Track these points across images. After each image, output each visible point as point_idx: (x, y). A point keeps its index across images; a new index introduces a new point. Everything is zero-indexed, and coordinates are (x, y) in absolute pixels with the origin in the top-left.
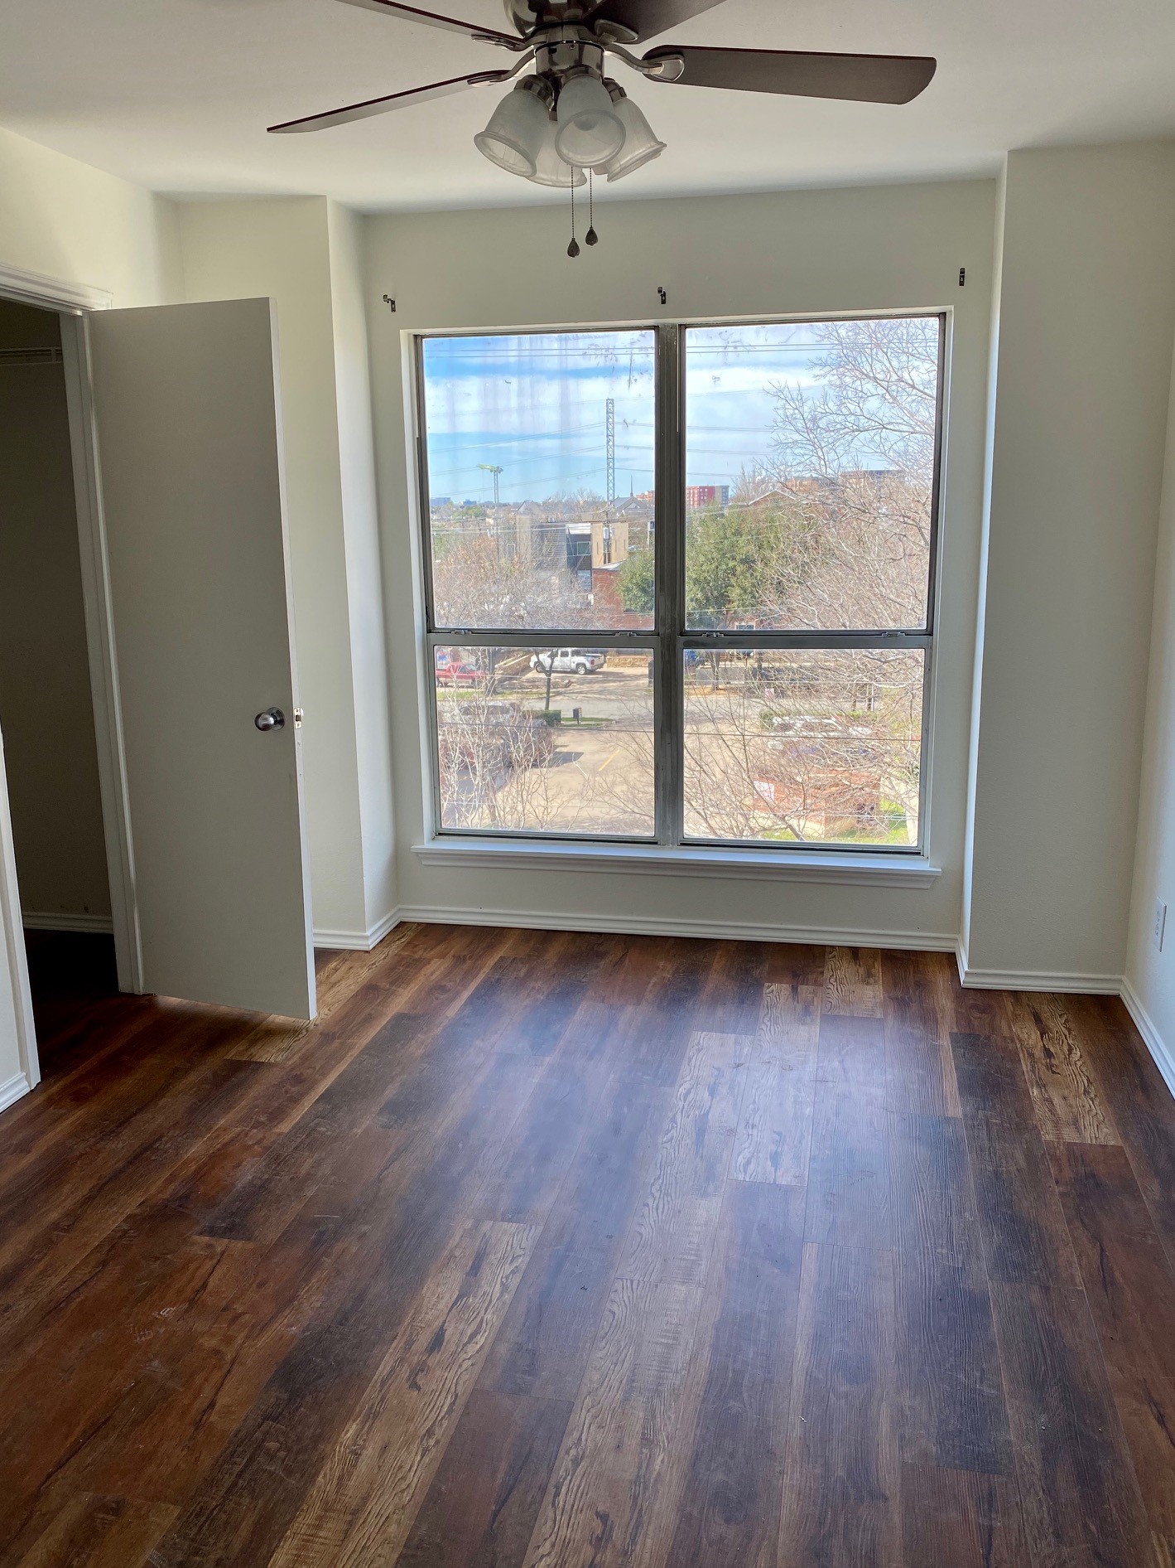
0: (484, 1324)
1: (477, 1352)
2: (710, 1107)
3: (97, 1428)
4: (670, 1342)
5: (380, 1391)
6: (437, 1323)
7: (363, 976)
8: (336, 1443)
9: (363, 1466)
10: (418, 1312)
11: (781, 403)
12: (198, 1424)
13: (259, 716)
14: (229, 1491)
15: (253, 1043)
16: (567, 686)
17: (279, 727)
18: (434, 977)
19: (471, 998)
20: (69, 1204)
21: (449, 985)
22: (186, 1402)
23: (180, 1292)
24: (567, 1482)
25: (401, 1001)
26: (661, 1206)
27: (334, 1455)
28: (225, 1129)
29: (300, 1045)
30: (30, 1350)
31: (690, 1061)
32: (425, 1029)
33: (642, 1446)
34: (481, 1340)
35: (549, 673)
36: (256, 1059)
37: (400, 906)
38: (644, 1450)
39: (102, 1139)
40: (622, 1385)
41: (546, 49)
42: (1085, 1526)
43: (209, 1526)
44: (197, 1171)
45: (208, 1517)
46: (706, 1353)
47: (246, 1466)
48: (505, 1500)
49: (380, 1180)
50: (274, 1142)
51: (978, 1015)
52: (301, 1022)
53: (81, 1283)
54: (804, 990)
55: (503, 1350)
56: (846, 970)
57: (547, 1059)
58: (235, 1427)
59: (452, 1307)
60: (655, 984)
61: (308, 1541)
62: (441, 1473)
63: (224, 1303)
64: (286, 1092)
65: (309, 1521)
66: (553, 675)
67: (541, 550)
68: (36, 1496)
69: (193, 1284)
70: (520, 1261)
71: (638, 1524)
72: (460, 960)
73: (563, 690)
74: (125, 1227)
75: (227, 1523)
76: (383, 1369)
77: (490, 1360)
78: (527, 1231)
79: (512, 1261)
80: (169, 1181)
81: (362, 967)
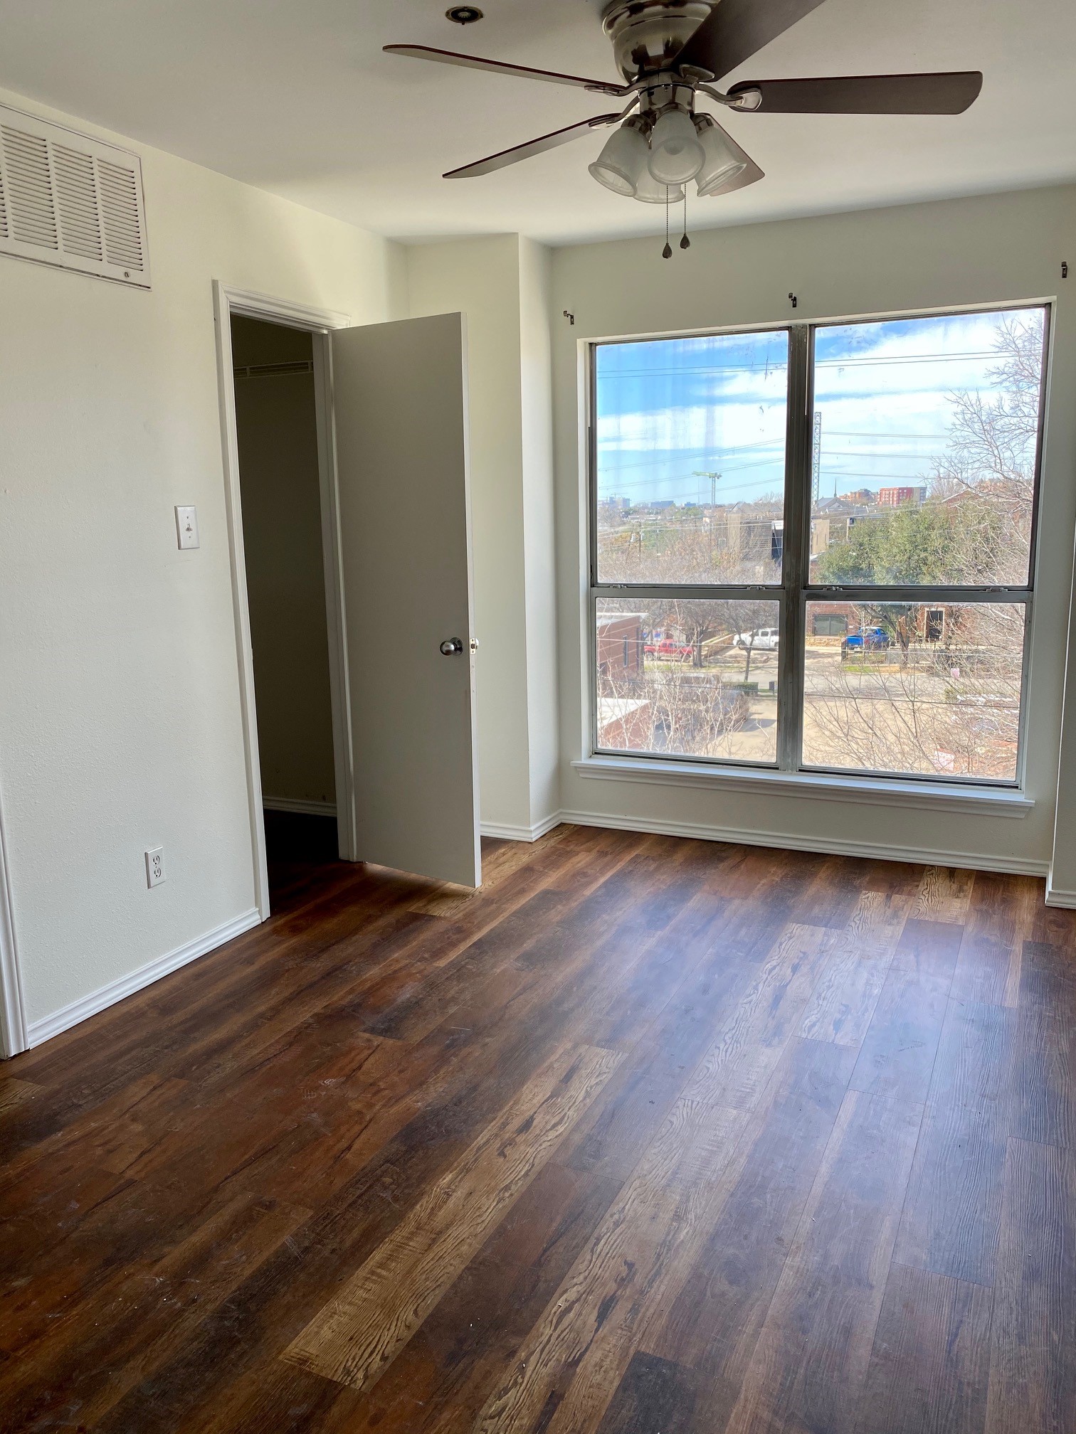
0: (566, 1118)
1: (556, 1137)
2: (790, 981)
3: (265, 1152)
4: (715, 1149)
5: (475, 1155)
6: (529, 1113)
7: (524, 860)
8: (435, 1184)
9: (451, 1203)
10: (516, 1103)
11: (961, 408)
12: (337, 1158)
13: (443, 643)
14: (350, 1205)
15: (430, 902)
16: (765, 661)
17: (458, 652)
18: (579, 865)
19: (605, 883)
20: (272, 1002)
21: (590, 872)
22: (331, 1143)
23: (341, 1069)
24: (606, 1237)
25: (548, 882)
26: (730, 1050)
27: (431, 1193)
28: (397, 961)
29: (465, 906)
30: (229, 1095)
31: (781, 944)
32: (565, 902)
33: (673, 1220)
34: (561, 1129)
35: (749, 650)
36: (430, 913)
37: (561, 810)
38: (674, 1224)
39: (305, 960)
40: (668, 1175)
41: (646, 93)
42: (1048, 1333)
43: (332, 1226)
44: (370, 988)
45: (332, 1221)
46: (743, 1160)
47: (366, 1191)
48: (555, 1242)
49: (506, 1007)
50: (432, 973)
51: (1055, 929)
52: (469, 889)
53: (273, 1055)
54: (897, 899)
55: (577, 1138)
56: (941, 886)
57: (659, 933)
58: (363, 1165)
59: (543, 1103)
60: (764, 884)
61: (401, 1246)
62: (510, 1216)
63: (371, 1081)
64: (449, 938)
65: (404, 1234)
66: (753, 652)
67: (747, 543)
68: (216, 1189)
69: (353, 1064)
70: (604, 1077)
71: (658, 1273)
72: (603, 854)
73: (762, 665)
74: (311, 1021)
75: (344, 1227)
76: (481, 1140)
77: (565, 1143)
78: (615, 1056)
79: (597, 1076)
80: (351, 991)
81: (524, 854)
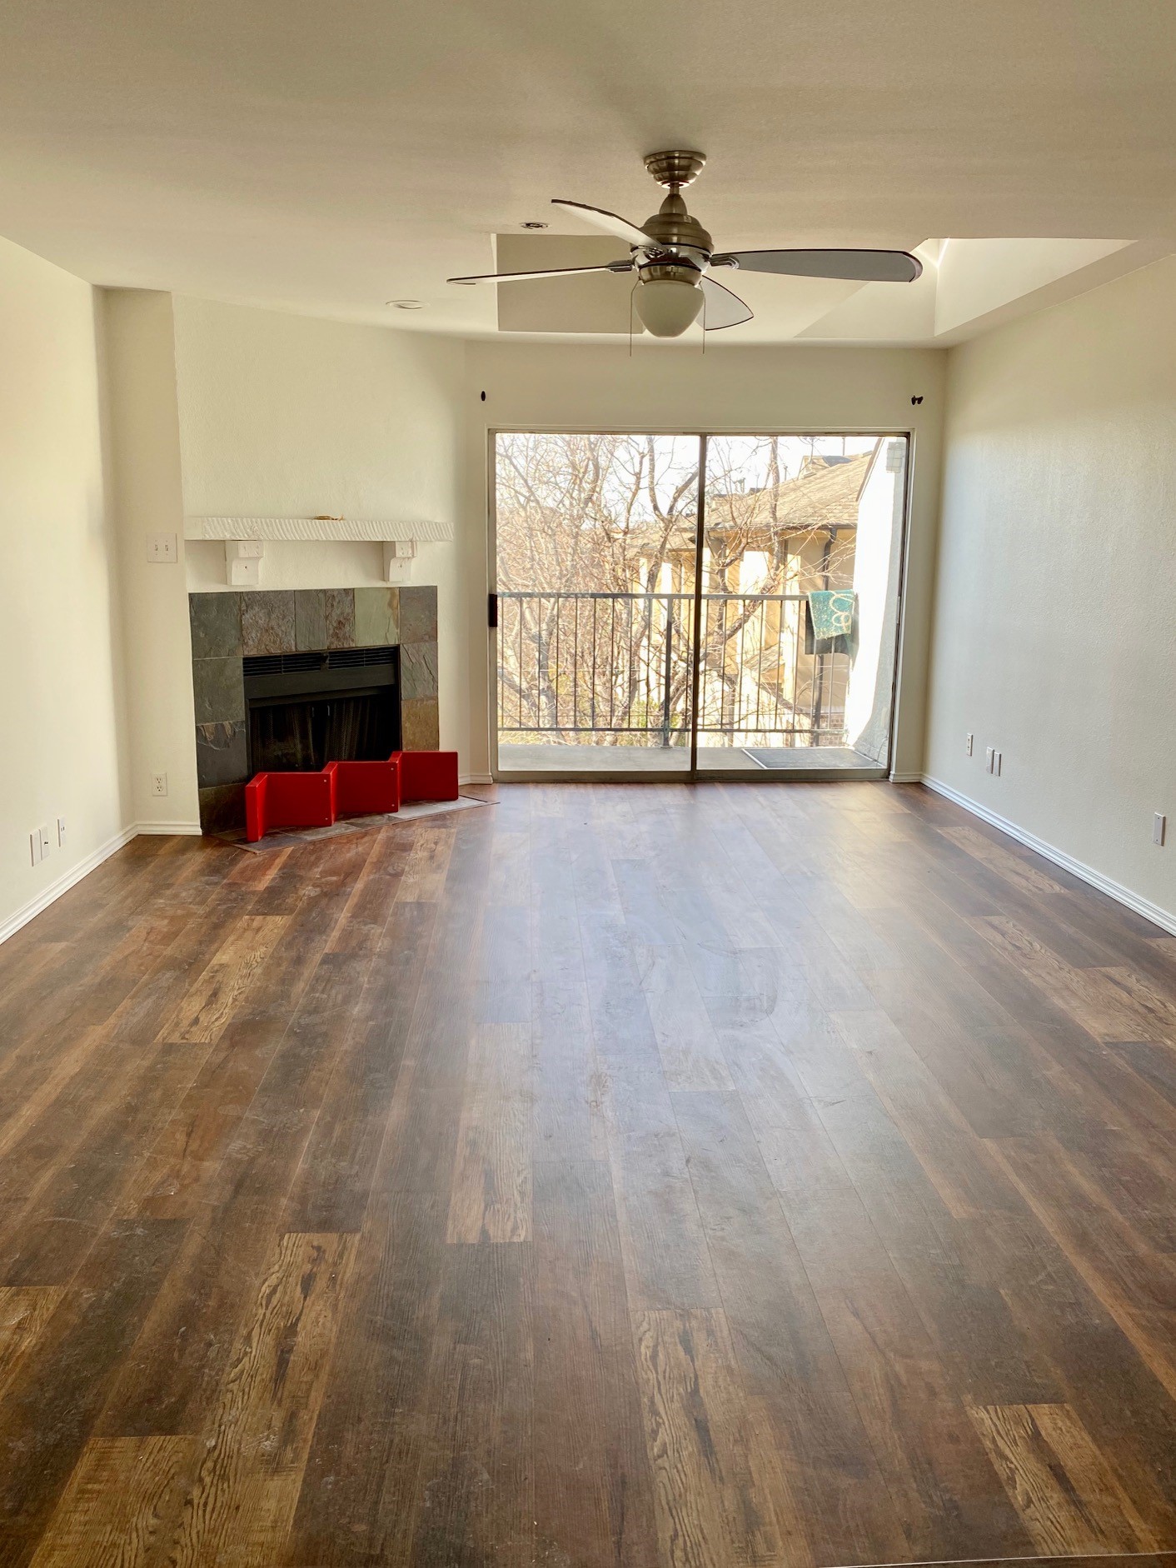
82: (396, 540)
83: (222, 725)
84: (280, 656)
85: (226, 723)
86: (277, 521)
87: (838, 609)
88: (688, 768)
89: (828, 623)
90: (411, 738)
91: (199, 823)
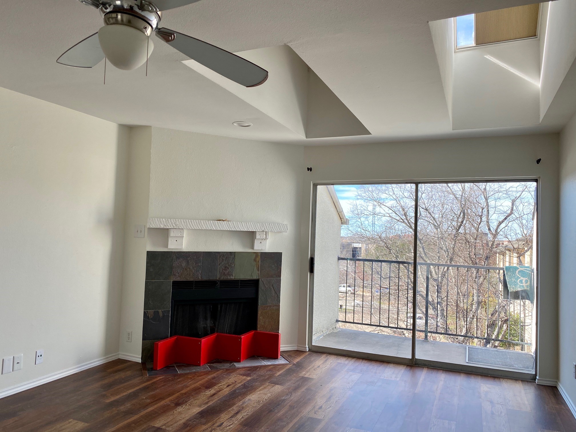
82: (257, 231)
83: (158, 312)
84: (193, 281)
85: (160, 311)
86: (190, 221)
87: (521, 276)
88: (410, 357)
89: (516, 284)
90: (263, 324)
91: (140, 356)
